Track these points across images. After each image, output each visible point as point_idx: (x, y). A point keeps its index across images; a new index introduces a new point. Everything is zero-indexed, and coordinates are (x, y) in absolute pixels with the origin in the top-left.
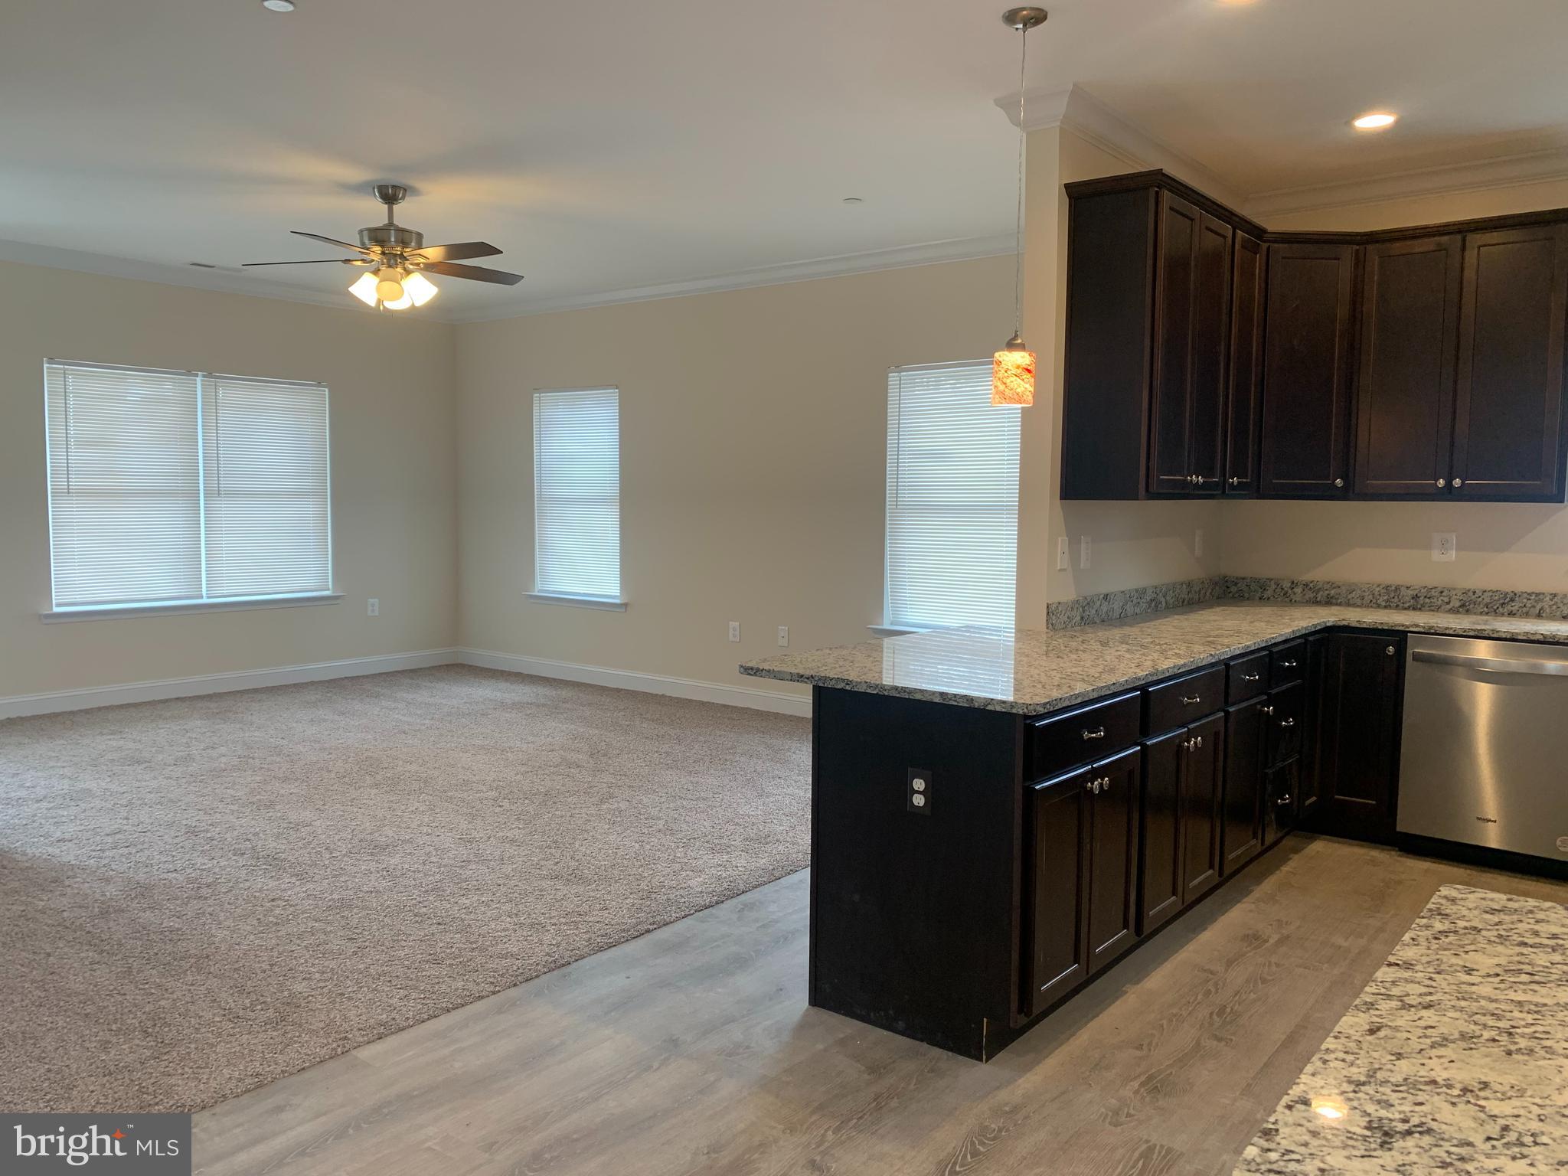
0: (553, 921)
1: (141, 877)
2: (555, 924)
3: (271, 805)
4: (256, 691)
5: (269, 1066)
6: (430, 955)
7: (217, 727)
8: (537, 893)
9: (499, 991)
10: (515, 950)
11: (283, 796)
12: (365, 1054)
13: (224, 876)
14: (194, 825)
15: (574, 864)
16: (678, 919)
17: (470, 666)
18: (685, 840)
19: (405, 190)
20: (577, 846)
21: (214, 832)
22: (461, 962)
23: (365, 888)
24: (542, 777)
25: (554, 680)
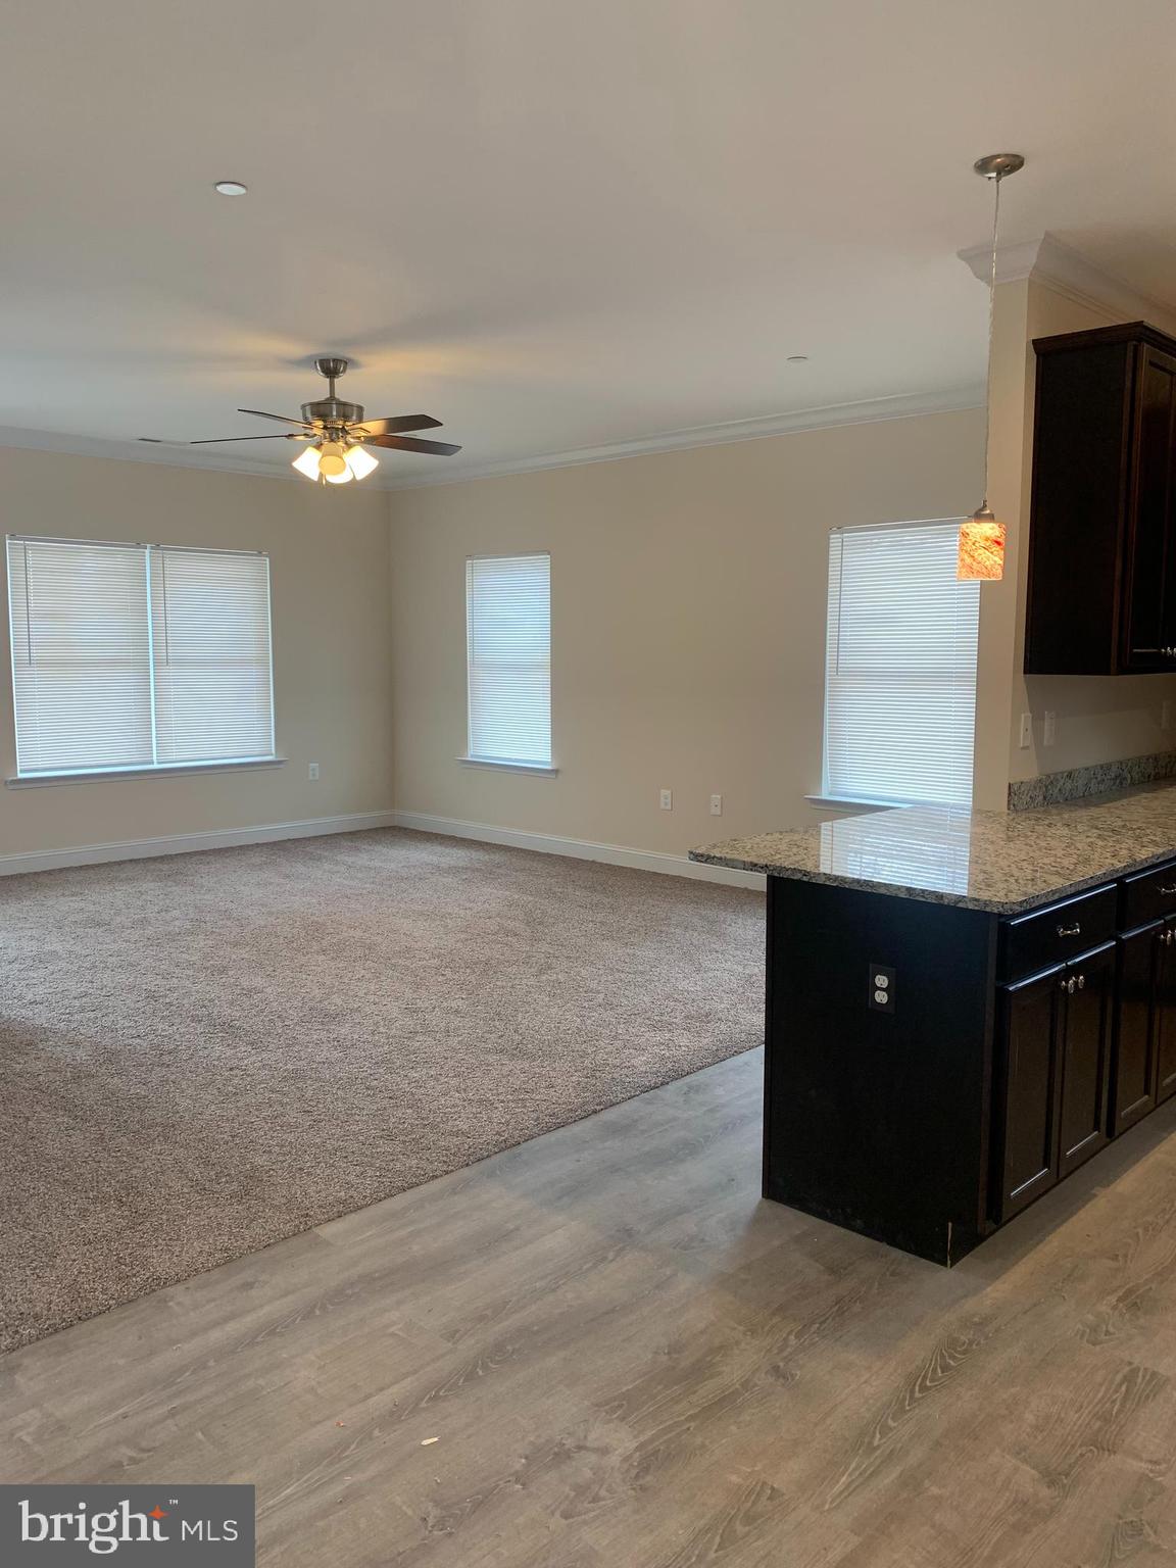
0: (501, 1098)
1: (107, 1042)
2: (503, 1102)
3: (223, 970)
4: (203, 853)
5: (237, 1241)
6: (383, 1130)
7: (169, 889)
8: (484, 1067)
9: (452, 1171)
10: (465, 1127)
11: (234, 961)
12: (327, 1231)
13: (184, 1044)
14: (153, 989)
15: (517, 1037)
16: (624, 1100)
17: (406, 829)
18: (625, 1016)
19: (346, 363)
20: (520, 1019)
21: (172, 997)
22: (413, 1139)
23: (318, 1059)
24: (482, 946)
25: (487, 844)
